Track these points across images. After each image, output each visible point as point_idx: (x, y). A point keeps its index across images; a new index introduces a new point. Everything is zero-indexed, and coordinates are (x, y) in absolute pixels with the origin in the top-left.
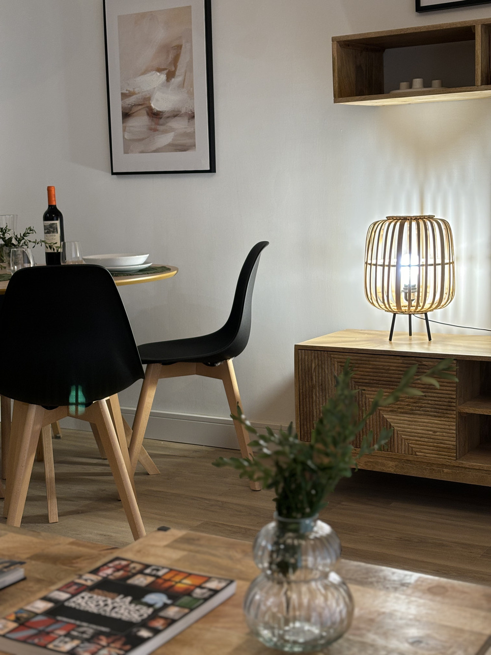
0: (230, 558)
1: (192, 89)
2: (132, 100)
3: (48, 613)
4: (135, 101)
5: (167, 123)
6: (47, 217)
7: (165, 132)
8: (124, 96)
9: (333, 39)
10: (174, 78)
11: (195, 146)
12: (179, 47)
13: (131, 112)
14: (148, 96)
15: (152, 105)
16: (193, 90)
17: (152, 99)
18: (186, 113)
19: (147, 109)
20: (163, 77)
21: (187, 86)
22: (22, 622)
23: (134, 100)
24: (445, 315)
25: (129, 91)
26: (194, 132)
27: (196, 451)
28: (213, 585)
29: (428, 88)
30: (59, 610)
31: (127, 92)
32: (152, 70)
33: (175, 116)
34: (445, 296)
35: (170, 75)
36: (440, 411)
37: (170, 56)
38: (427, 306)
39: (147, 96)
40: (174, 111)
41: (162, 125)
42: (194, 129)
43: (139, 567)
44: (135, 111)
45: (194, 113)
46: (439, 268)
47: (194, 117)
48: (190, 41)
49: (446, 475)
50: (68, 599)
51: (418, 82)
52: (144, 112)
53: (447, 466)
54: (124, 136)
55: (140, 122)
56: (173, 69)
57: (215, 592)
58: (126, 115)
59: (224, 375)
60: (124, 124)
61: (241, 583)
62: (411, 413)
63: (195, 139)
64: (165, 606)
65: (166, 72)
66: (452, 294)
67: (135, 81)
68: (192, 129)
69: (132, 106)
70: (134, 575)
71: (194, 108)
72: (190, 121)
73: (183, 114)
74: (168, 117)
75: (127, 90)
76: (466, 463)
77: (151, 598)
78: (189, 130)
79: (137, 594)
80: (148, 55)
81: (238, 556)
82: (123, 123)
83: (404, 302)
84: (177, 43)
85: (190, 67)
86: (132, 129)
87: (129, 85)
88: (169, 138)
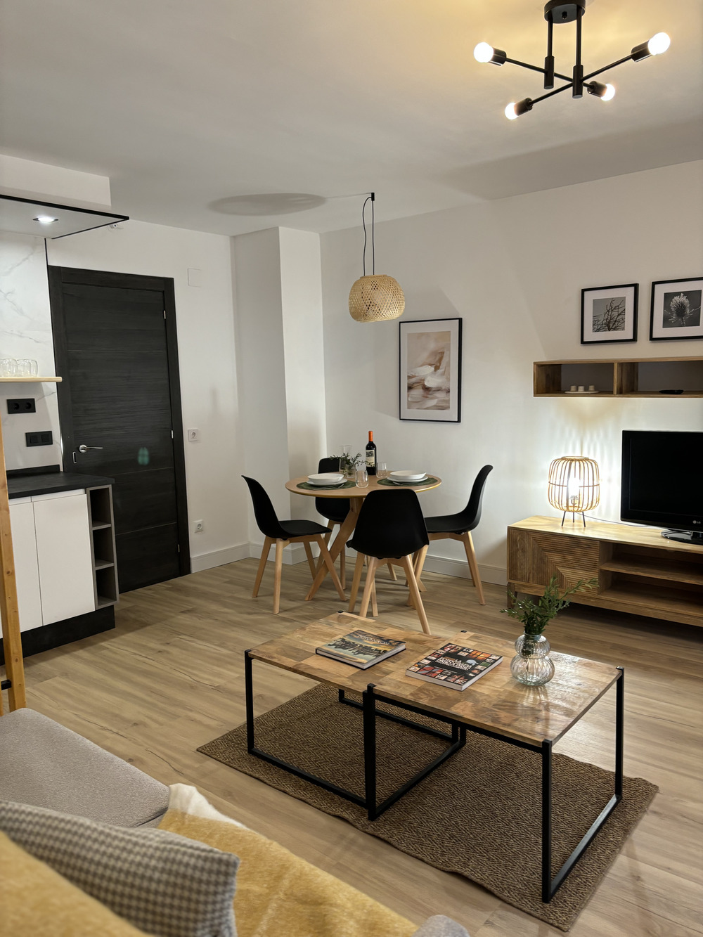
0: (497, 646)
1: (449, 376)
2: (413, 380)
3: (429, 664)
5: (433, 394)
6: (367, 448)
7: (432, 399)
8: (409, 377)
9: (535, 363)
10: (439, 370)
11: (449, 407)
12: (443, 353)
13: (413, 386)
15: (426, 384)
17: (425, 380)
18: (445, 389)
19: (422, 385)
20: (433, 369)
21: (446, 374)
22: (422, 667)
23: (415, 380)
24: (593, 513)
25: (412, 375)
26: (450, 400)
27: (444, 578)
28: (494, 657)
29: (587, 394)
30: (433, 664)
32: (426, 364)
33: (438, 390)
34: (594, 502)
35: (437, 368)
36: (590, 568)
37: (437, 358)
38: (584, 508)
39: (422, 378)
40: (438, 388)
41: (430, 395)
43: (460, 648)
44: (415, 386)
45: (449, 390)
46: (591, 488)
47: (449, 392)
48: (449, 350)
49: (592, 603)
50: (436, 660)
51: (581, 389)
52: (420, 387)
53: (593, 598)
55: (418, 392)
56: (439, 365)
57: (496, 661)
58: (410, 388)
59: (466, 541)
60: (408, 393)
61: (507, 659)
62: (573, 568)
63: (450, 403)
64: (476, 665)
65: (434, 366)
66: (598, 501)
67: (416, 370)
68: (449, 398)
69: (413, 383)
70: (460, 651)
71: (449, 387)
72: (447, 393)
73: (443, 390)
74: (434, 391)
76: (604, 597)
77: (469, 661)
78: (446, 399)
79: (464, 659)
80: (424, 356)
81: (501, 646)
83: (570, 504)
84: (441, 351)
85: (448, 364)
86: (413, 396)
87: (412, 371)
88: (434, 402)
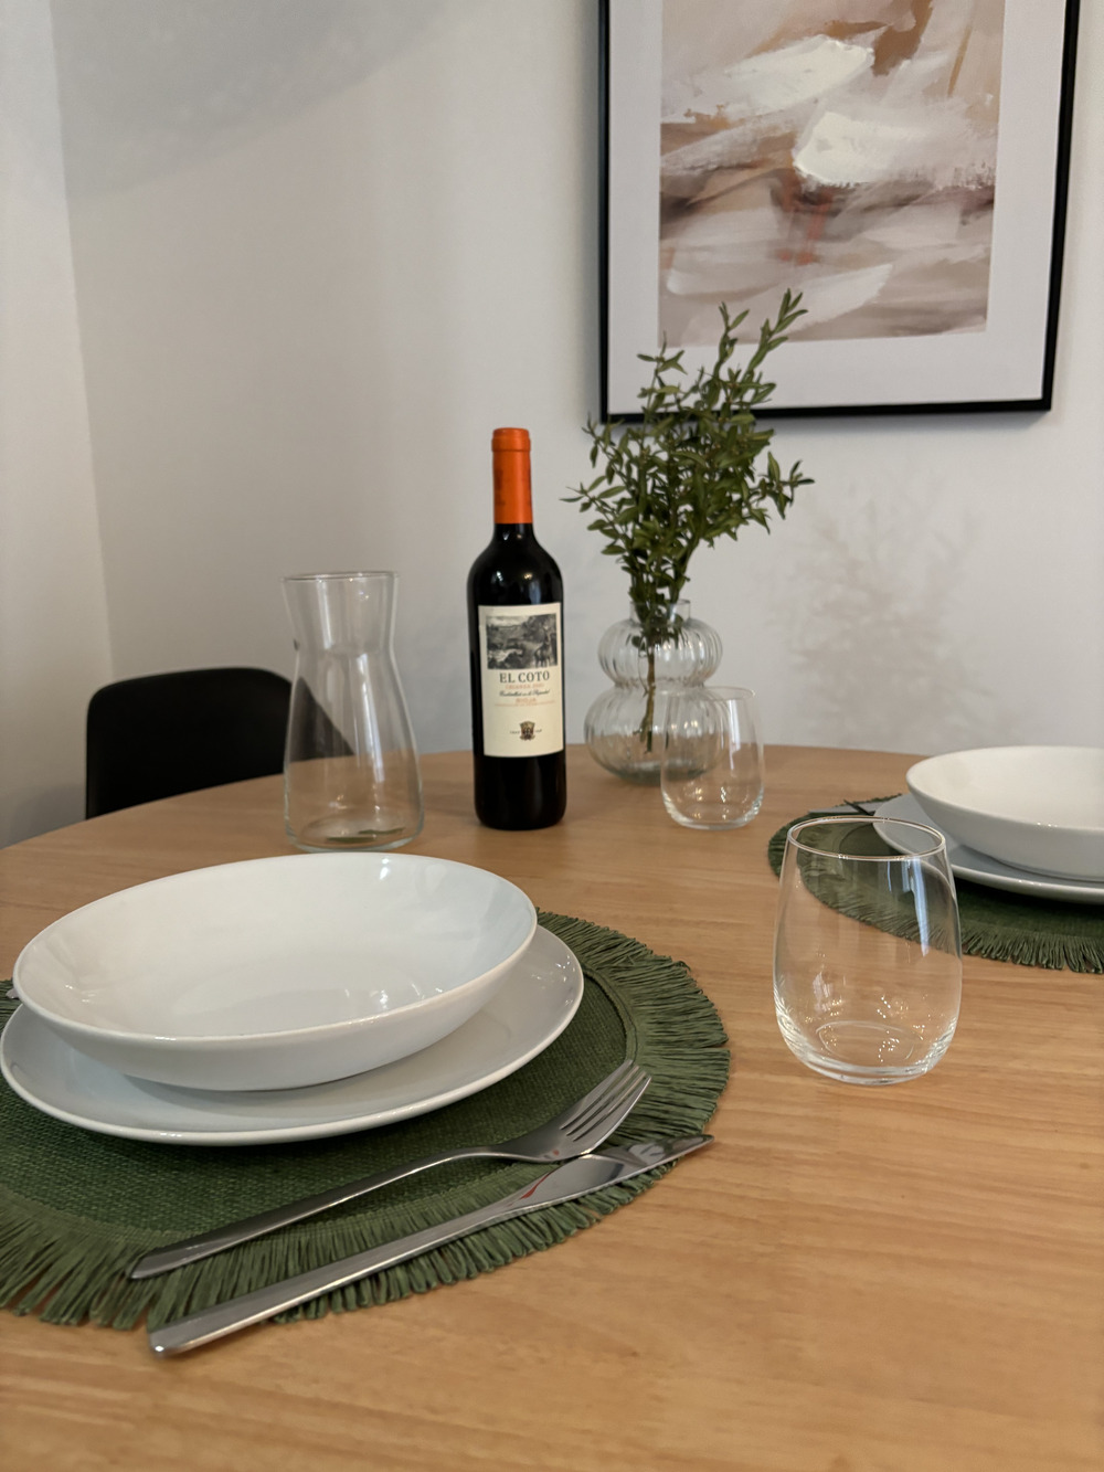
1: (990, 97)
2: (709, 150)
4: (719, 155)
5: (860, 230)
7: (851, 262)
8: (673, 135)
10: (908, 58)
13: (704, 195)
14: (785, 130)
15: (804, 166)
16: (996, 102)
17: (799, 141)
18: (953, 192)
19: (776, 182)
20: (860, 54)
21: (964, 82)
23: (718, 148)
25: (698, 116)
26: (987, 261)
31: (692, 120)
32: (811, 33)
33: (901, 203)
35: (893, 49)
39: (778, 134)
40: (897, 184)
41: (837, 238)
42: (988, 251)
44: (721, 188)
45: (992, 188)
47: (990, 203)
54: (664, 287)
55: (740, 229)
56: (909, 23)
58: (678, 207)
60: (668, 243)
63: (986, 285)
65: (873, 35)
67: (729, 76)
68: (978, 251)
69: (708, 174)
71: (992, 170)
72: (971, 219)
73: (939, 194)
74: (870, 209)
75: (688, 114)
82: (663, 235)
86: (701, 257)
87: (698, 92)
88: (861, 287)
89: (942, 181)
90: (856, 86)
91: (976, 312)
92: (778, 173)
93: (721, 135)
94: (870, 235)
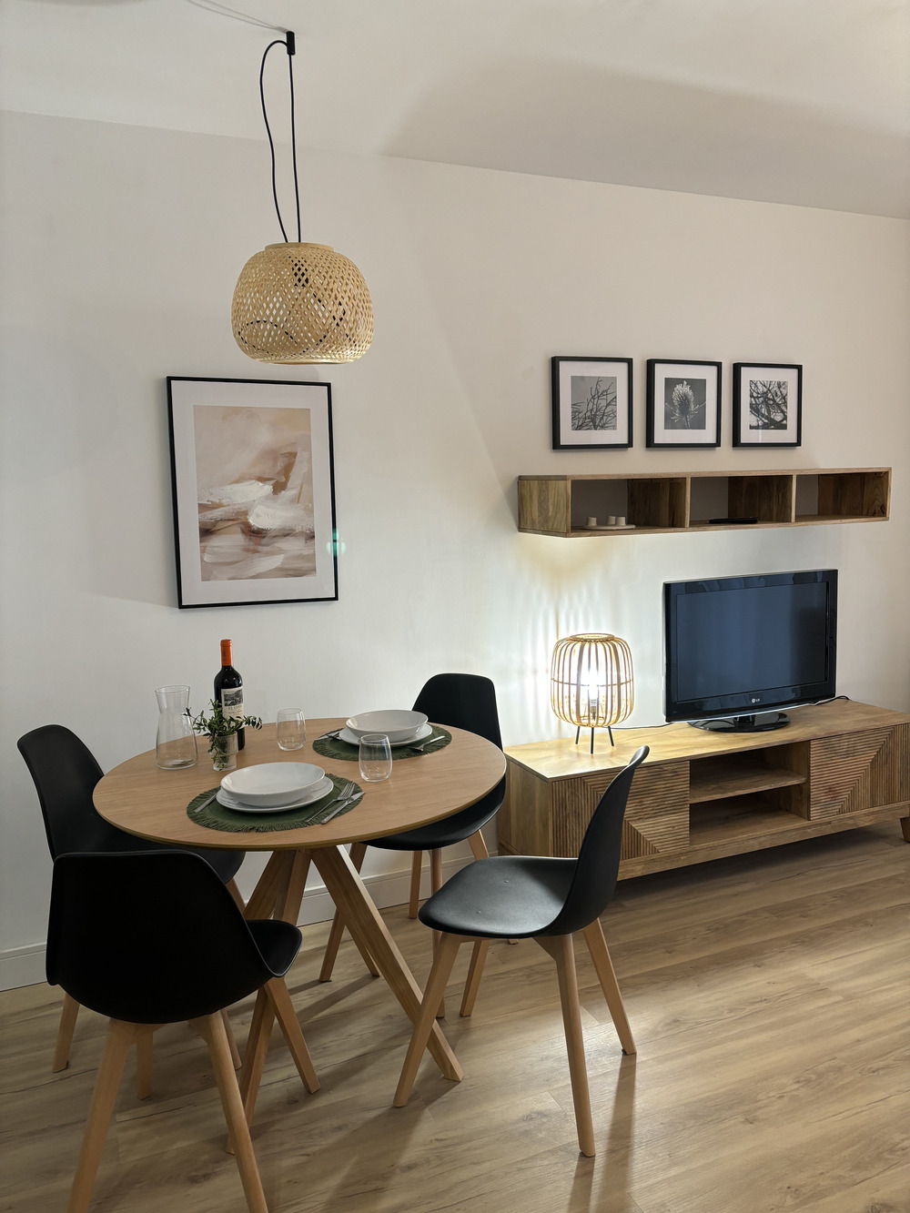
1: (311, 504)
2: (215, 514)
4: (221, 516)
5: (273, 543)
7: (270, 554)
8: (203, 508)
10: (284, 490)
11: (315, 570)
12: (294, 455)
13: (216, 529)
14: (244, 509)
15: (252, 521)
16: (313, 506)
17: (250, 513)
18: (302, 533)
19: (242, 526)
20: (268, 488)
21: (300, 499)
23: (220, 513)
25: (212, 502)
26: (314, 554)
31: (210, 503)
32: (251, 479)
33: (286, 535)
35: (279, 487)
37: (279, 464)
39: (242, 510)
40: (284, 529)
41: (265, 545)
42: (314, 551)
44: (222, 527)
45: (314, 532)
47: (314, 537)
48: (308, 448)
49: (683, 862)
52: (237, 529)
53: (682, 854)
54: (202, 560)
56: (284, 480)
58: (206, 532)
60: (203, 544)
63: (315, 563)
65: (272, 482)
67: (222, 490)
68: (311, 551)
69: (217, 522)
71: (313, 527)
72: (308, 541)
73: (297, 533)
74: (275, 536)
75: (208, 501)
78: (306, 552)
80: (245, 460)
82: (201, 542)
84: (289, 450)
85: (308, 479)
86: (216, 549)
87: (211, 494)
88: (276, 561)
89: (298, 529)
90: (267, 497)
91: (313, 571)
92: (243, 523)
93: (220, 509)
94: (276, 545)
